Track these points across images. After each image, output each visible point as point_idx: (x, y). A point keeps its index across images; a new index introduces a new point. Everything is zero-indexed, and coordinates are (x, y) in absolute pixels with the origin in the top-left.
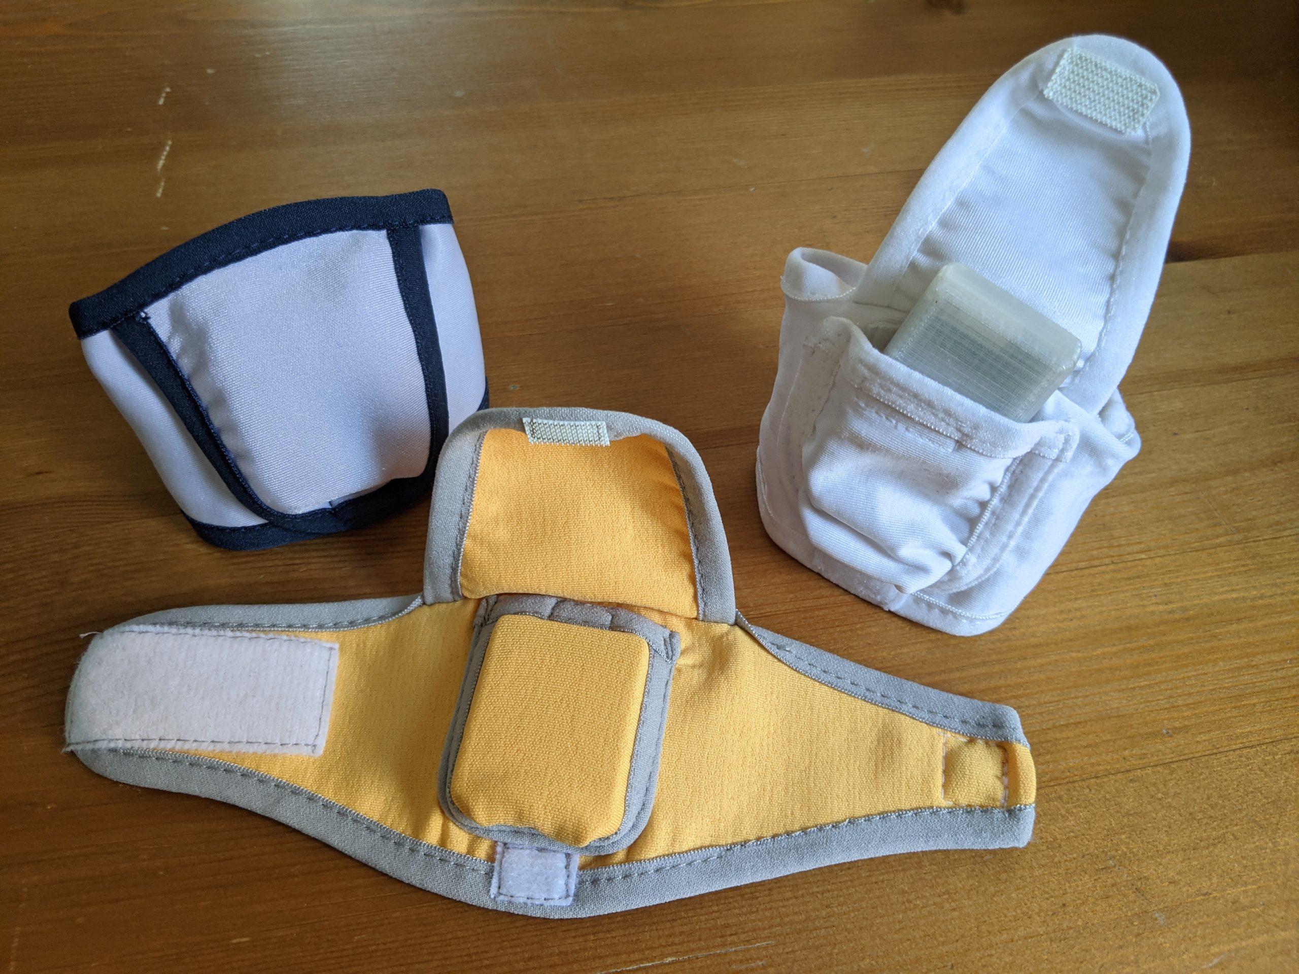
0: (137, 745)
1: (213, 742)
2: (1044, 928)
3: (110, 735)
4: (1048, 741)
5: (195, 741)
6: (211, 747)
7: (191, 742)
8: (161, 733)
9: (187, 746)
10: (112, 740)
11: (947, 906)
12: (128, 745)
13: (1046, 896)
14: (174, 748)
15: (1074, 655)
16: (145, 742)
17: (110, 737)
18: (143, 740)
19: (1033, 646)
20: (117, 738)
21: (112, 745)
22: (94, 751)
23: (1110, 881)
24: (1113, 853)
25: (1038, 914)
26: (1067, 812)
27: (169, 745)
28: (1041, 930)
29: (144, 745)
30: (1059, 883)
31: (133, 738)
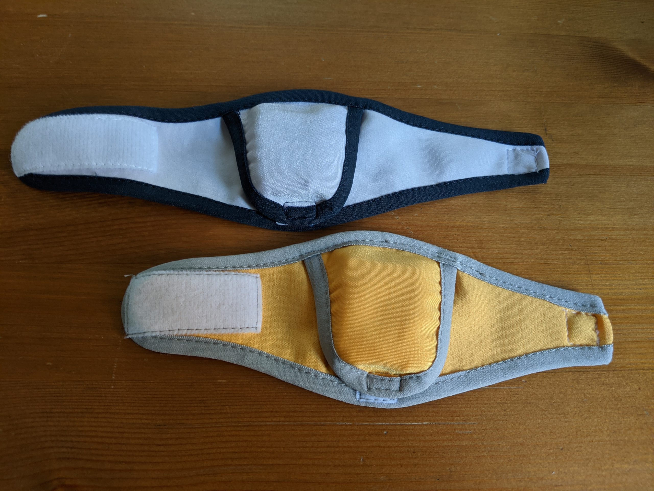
0: (167, 333)
1: (206, 329)
2: (608, 438)
3: (152, 329)
4: (622, 348)
5: (197, 329)
6: (206, 332)
7: (195, 330)
8: (179, 327)
9: (193, 333)
10: (154, 332)
11: (563, 420)
12: (163, 334)
13: (611, 423)
14: (186, 334)
15: (640, 307)
16: (171, 332)
17: (152, 330)
18: (170, 331)
19: (620, 300)
20: (156, 330)
21: (154, 334)
22: (143, 338)
23: (644, 421)
24: (647, 408)
25: (606, 431)
26: (627, 384)
27: (184, 333)
28: (607, 439)
29: (171, 333)
30: (618, 418)
31: (165, 330)
